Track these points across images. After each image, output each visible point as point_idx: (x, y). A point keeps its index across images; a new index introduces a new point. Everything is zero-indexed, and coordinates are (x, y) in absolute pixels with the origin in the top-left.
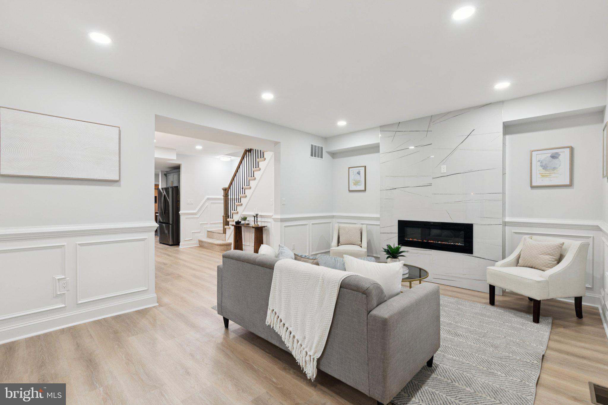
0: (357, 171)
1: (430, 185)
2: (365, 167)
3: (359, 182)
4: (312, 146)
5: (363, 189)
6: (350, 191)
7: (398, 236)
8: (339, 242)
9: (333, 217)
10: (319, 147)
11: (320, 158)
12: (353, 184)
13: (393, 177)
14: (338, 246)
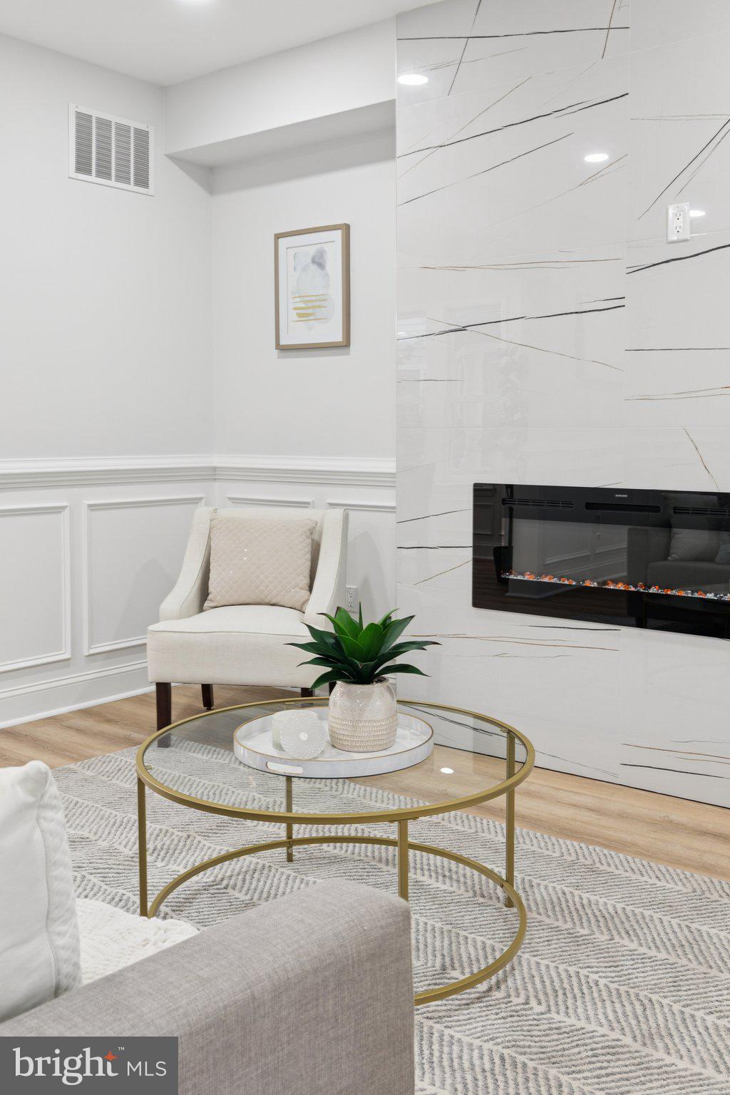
0: (312, 251)
1: (618, 304)
2: (346, 229)
3: (320, 307)
4: (83, 121)
5: (338, 337)
6: (283, 349)
7: (472, 561)
8: (204, 593)
9: (212, 474)
10: (123, 130)
11: (132, 187)
12: (293, 315)
13: (454, 268)
14: (201, 609)
